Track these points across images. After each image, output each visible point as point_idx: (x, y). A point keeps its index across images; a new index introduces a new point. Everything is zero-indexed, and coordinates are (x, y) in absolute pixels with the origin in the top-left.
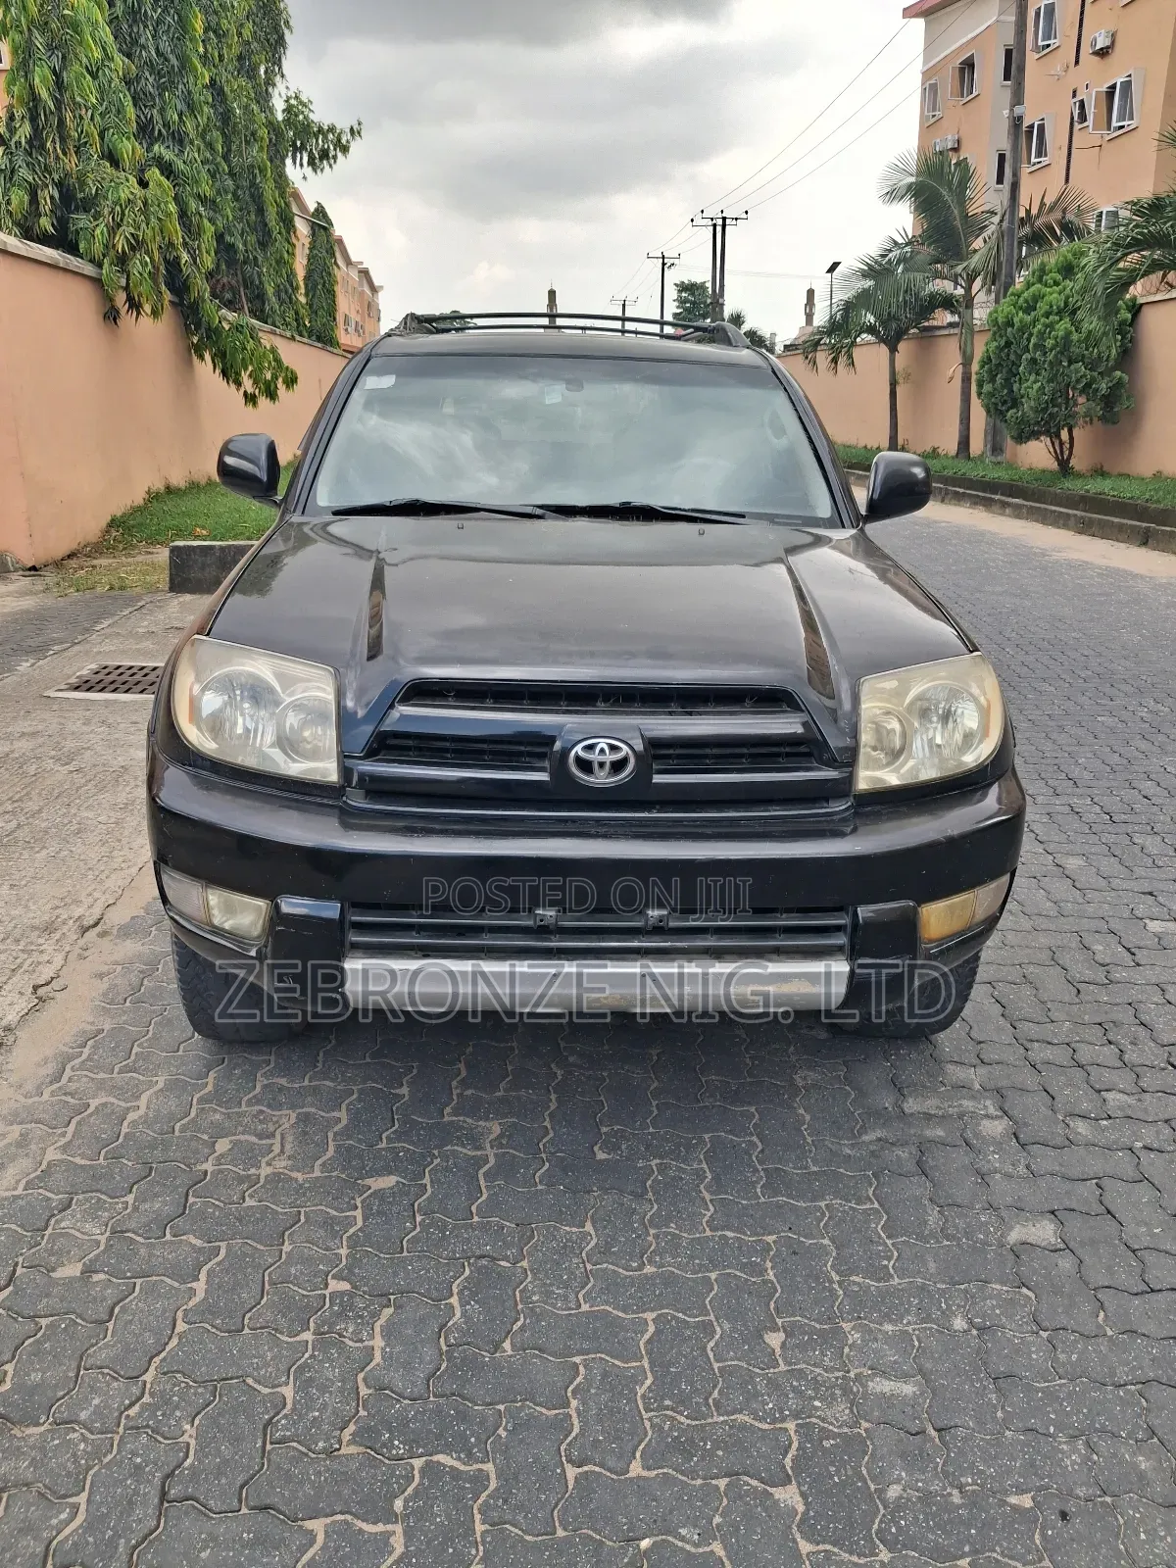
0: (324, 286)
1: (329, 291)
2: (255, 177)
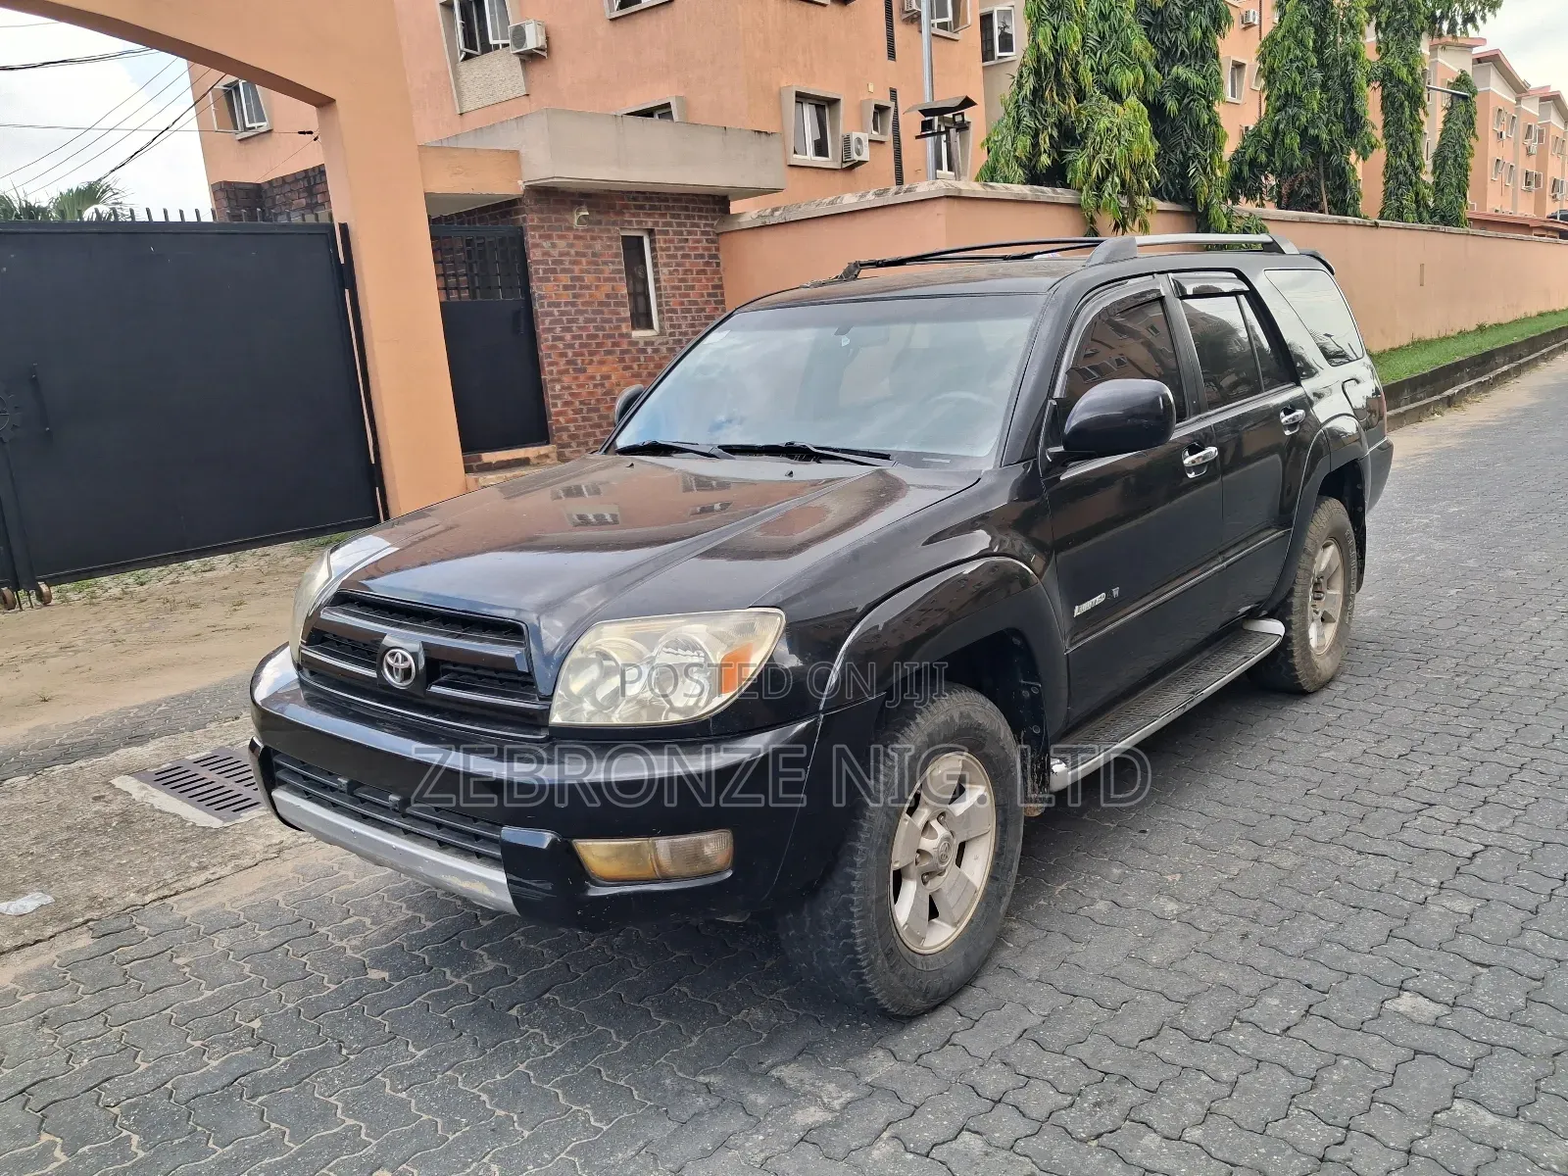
0: (1455, 160)
1: (1460, 166)
2: (1347, 64)
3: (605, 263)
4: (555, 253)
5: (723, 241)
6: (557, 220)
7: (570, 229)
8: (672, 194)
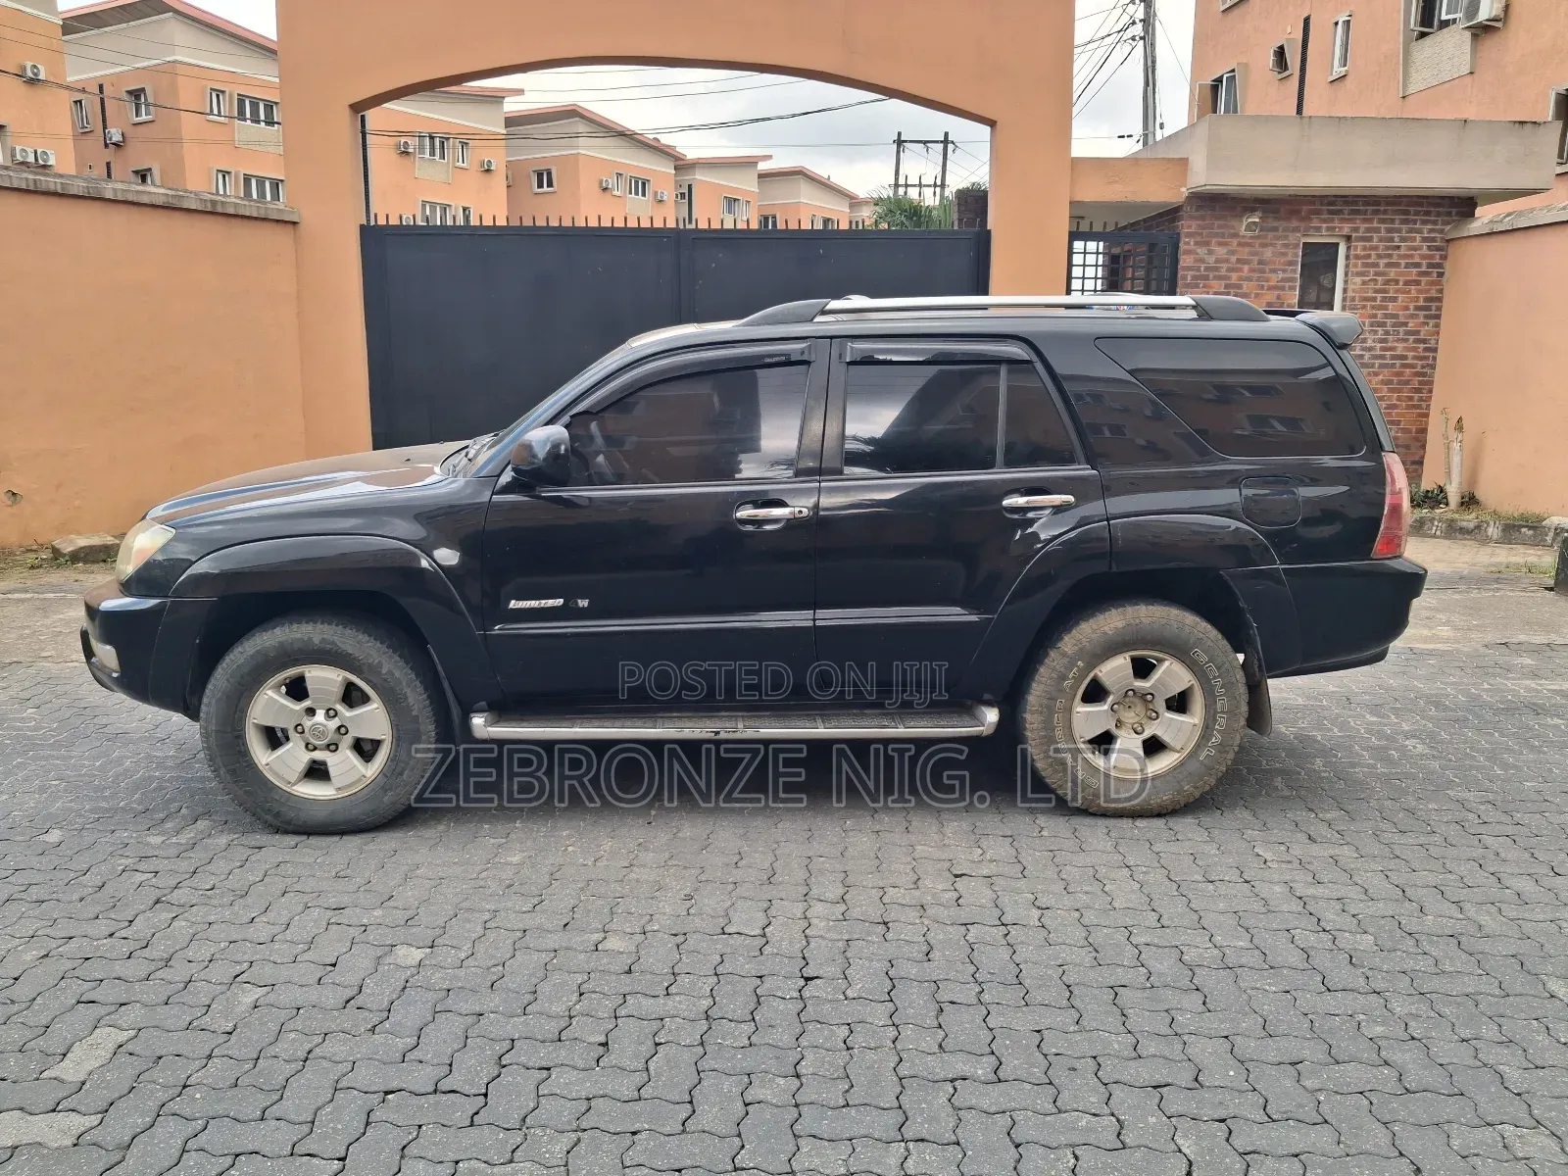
3: (1274, 271)
4: (1211, 260)
5: (1452, 249)
6: (1220, 227)
7: (1235, 235)
8: (1387, 197)
